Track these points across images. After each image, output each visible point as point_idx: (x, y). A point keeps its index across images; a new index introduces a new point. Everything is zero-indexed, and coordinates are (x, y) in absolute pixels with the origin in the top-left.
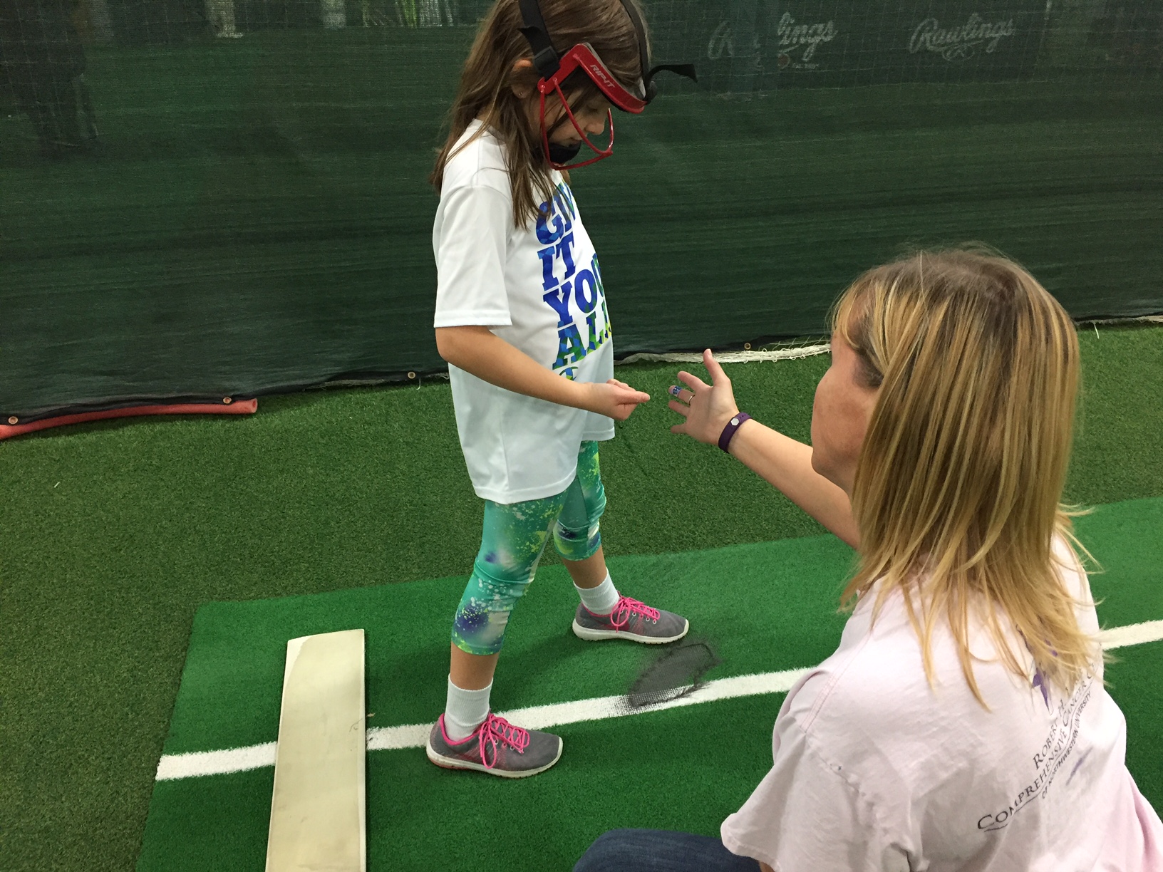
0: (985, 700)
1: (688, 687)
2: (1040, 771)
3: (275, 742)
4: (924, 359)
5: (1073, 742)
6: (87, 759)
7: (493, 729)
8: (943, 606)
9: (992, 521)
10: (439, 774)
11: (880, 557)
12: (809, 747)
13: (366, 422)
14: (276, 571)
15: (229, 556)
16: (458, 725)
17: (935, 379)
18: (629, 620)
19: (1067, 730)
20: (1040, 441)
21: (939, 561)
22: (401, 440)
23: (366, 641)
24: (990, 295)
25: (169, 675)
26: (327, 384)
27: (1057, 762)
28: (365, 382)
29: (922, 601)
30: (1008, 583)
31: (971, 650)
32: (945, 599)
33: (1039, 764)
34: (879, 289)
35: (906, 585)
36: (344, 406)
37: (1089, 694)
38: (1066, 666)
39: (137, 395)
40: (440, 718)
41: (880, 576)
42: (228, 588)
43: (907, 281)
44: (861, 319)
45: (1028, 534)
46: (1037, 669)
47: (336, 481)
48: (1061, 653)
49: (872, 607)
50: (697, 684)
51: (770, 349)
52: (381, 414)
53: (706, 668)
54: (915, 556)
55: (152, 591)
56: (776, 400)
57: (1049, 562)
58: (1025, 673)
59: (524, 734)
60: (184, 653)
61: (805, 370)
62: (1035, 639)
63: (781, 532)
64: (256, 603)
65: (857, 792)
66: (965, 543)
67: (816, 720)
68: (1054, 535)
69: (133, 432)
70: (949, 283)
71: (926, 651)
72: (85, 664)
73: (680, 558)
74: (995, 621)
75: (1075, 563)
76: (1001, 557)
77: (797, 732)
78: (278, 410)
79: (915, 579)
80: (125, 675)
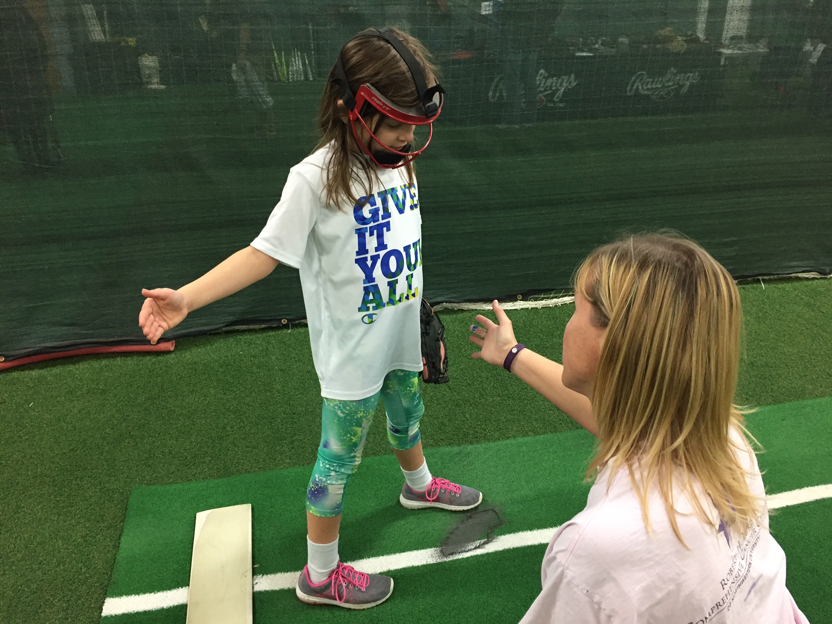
0: (686, 542)
1: (483, 541)
2: (726, 591)
3: (187, 587)
4: (637, 307)
5: (748, 571)
6: (52, 602)
7: (343, 574)
8: (656, 477)
9: (687, 417)
10: (305, 608)
11: (612, 443)
12: (566, 576)
13: (252, 356)
14: (188, 463)
15: (154, 453)
16: (318, 572)
17: (645, 322)
18: (439, 494)
19: (744, 562)
20: (717, 362)
21: (652, 445)
22: (277, 368)
23: (252, 513)
24: (678, 265)
25: (111, 540)
26: (224, 329)
27: (737, 585)
28: (251, 327)
29: (641, 473)
30: (699, 460)
31: (675, 507)
32: (657, 472)
33: (725, 586)
34: (605, 260)
35: (630, 462)
36: (237, 344)
37: (758, 538)
38: (741, 517)
39: (88, 340)
40: (305, 568)
41: (612, 456)
42: (154, 476)
43: (623, 255)
44: (594, 281)
45: (712, 426)
46: (721, 521)
47: (231, 398)
48: (737, 509)
49: (608, 477)
50: (489, 538)
51: (536, 300)
52: (262, 350)
53: (495, 527)
54: (636, 442)
55: (99, 480)
56: (541, 336)
57: (727, 445)
58: (713, 523)
59: (366, 577)
60: (122, 524)
61: (560, 314)
62: (719, 499)
63: (546, 429)
64: (174, 486)
65: (600, 609)
66: (669, 432)
67: (570, 558)
68: (730, 426)
69: (86, 366)
70: (651, 256)
71: (645, 508)
72: (51, 533)
73: (475, 448)
74: (691, 486)
75: (746, 445)
76: (694, 442)
77: (557, 568)
78: (190, 348)
79: (636, 457)
80: (79, 540)
